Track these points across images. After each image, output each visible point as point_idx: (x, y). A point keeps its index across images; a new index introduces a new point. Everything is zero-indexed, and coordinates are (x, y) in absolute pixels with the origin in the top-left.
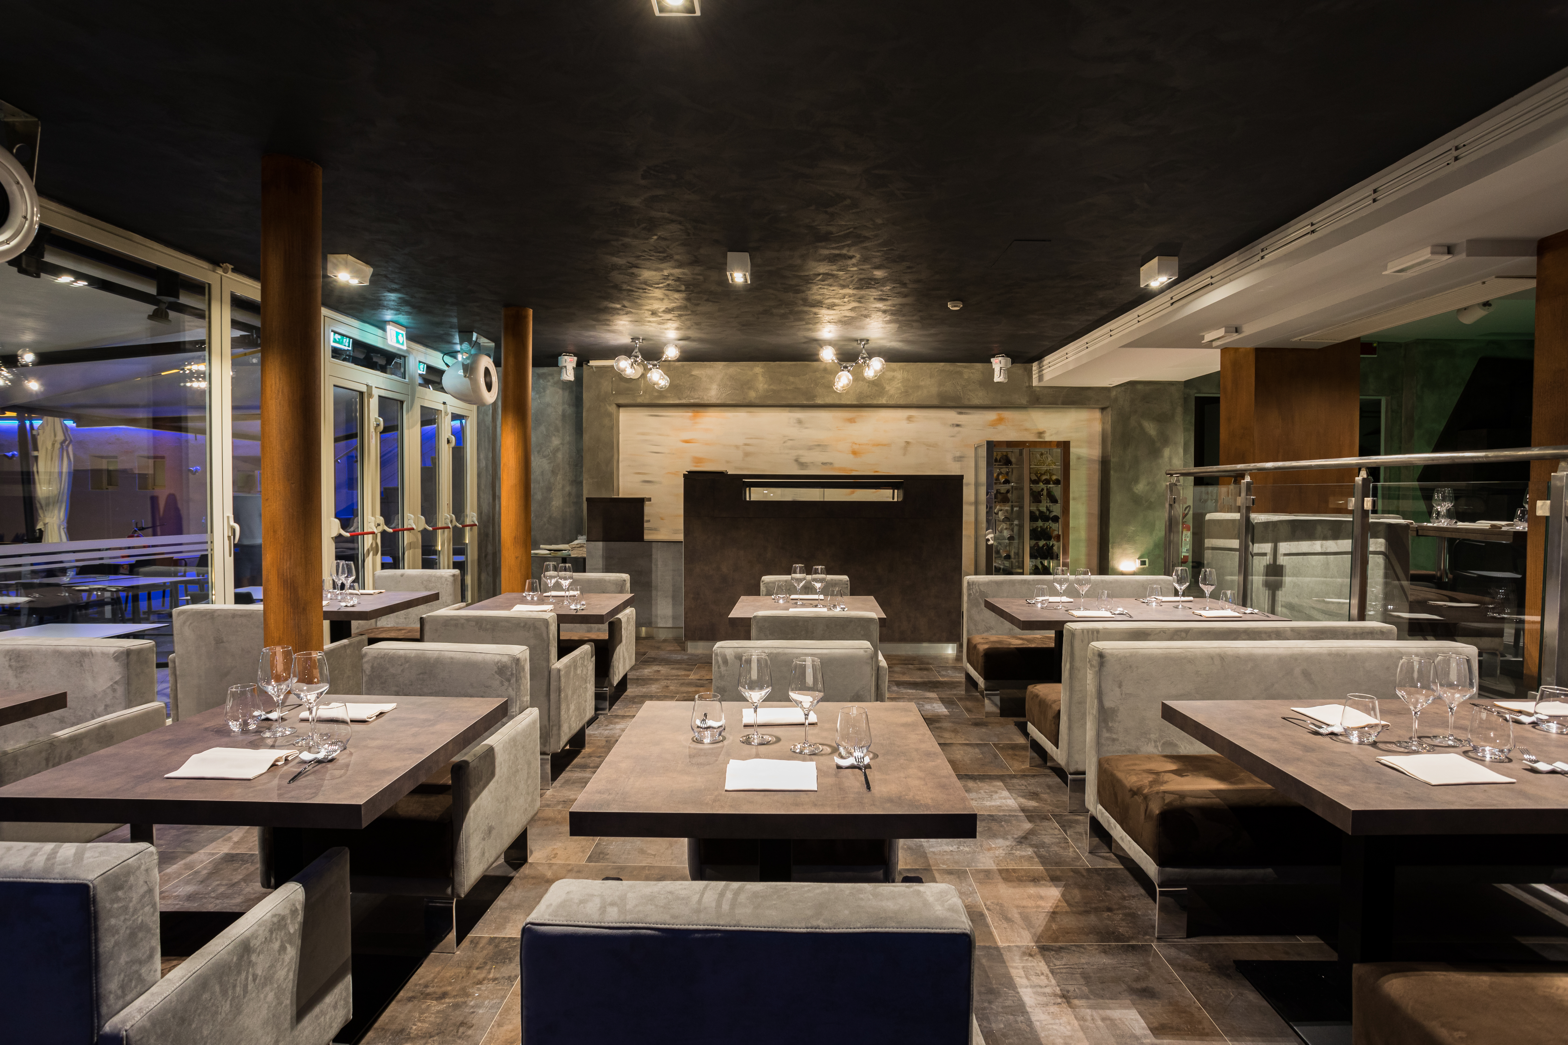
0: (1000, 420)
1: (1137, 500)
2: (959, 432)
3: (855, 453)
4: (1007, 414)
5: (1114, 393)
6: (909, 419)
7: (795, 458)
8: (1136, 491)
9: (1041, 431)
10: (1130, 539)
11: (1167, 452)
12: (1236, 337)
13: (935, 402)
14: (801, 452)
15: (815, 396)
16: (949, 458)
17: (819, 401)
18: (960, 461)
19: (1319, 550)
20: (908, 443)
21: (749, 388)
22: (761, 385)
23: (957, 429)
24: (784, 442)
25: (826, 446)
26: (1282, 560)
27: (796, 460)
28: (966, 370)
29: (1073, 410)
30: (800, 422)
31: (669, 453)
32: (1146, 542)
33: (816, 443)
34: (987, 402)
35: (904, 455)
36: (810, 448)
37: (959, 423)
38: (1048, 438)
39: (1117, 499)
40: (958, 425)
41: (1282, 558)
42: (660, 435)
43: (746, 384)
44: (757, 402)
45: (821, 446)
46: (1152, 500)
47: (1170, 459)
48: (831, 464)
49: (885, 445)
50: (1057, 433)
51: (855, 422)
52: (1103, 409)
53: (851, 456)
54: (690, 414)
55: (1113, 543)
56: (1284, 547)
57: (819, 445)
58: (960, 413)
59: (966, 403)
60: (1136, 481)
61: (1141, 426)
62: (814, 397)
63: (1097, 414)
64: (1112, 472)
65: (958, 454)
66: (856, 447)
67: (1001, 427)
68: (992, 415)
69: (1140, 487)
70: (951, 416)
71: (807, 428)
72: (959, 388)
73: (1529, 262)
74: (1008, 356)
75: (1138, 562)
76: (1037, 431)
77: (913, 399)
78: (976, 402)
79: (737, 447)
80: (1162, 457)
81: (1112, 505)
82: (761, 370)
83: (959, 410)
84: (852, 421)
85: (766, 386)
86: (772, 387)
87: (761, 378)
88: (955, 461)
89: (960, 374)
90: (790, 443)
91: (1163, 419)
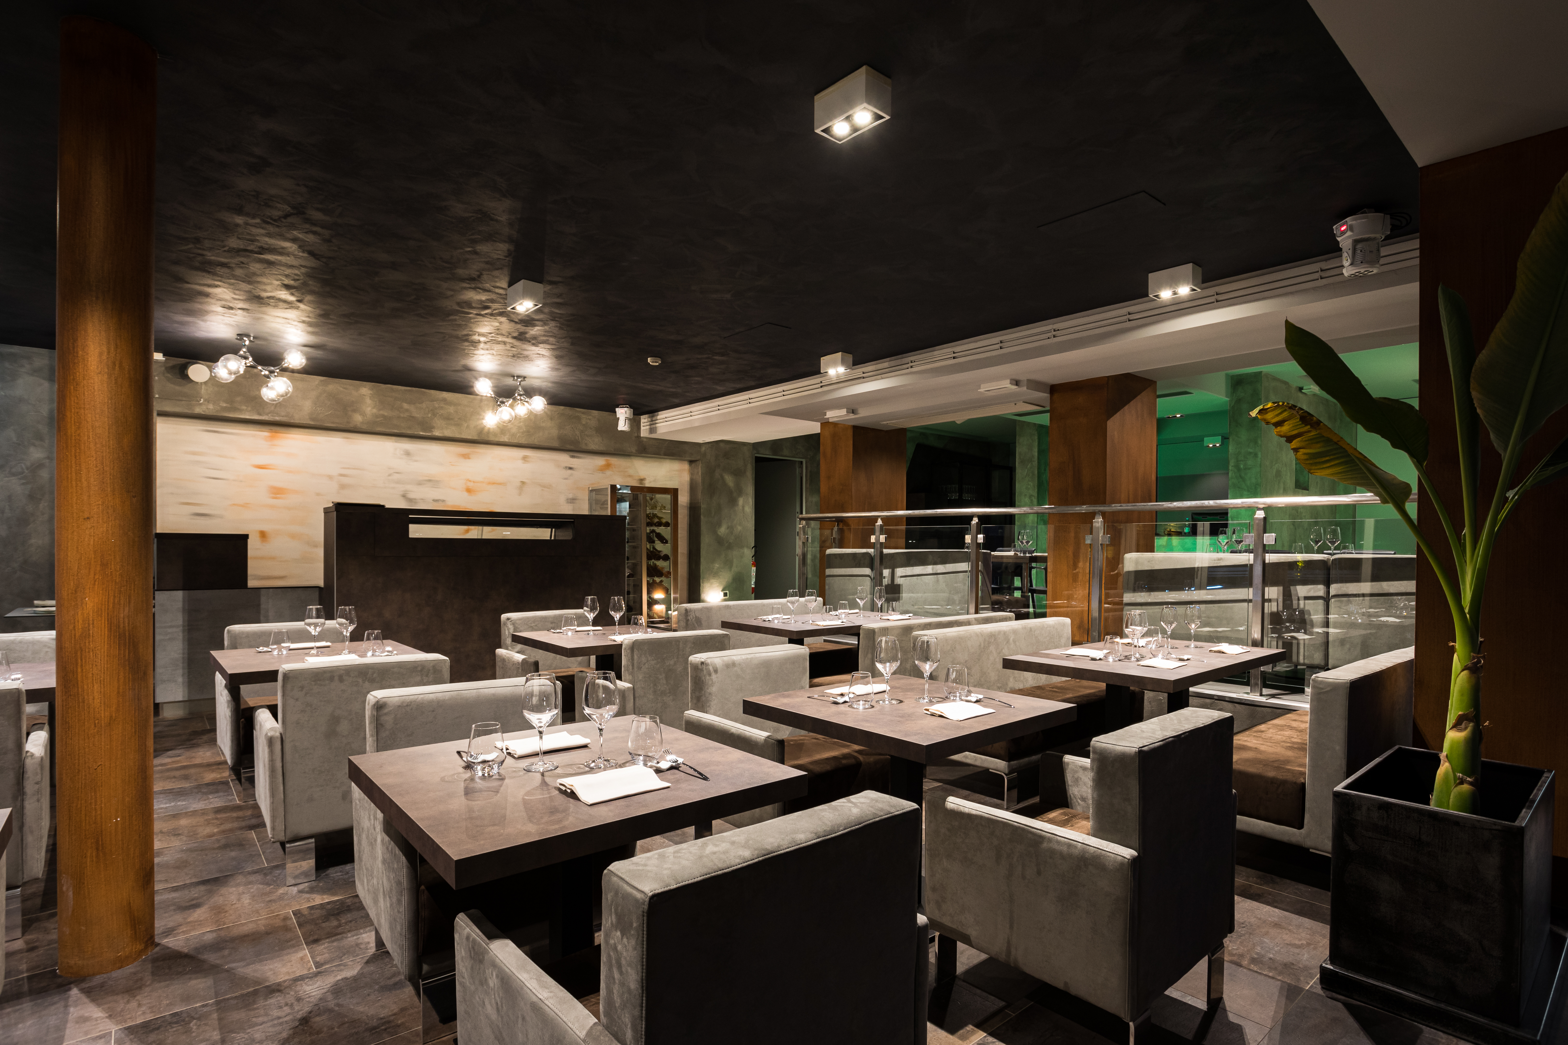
0: (608, 466)
1: (720, 541)
2: (571, 475)
3: (469, 491)
4: (614, 461)
5: (703, 449)
6: (525, 458)
7: (402, 493)
8: (720, 534)
9: (642, 478)
10: (715, 575)
11: (741, 501)
12: (852, 416)
13: (556, 444)
14: (409, 487)
15: (433, 427)
16: (562, 499)
17: (437, 433)
18: (573, 503)
19: (931, 572)
20: (523, 483)
21: (354, 411)
22: (369, 409)
23: (570, 472)
24: (389, 475)
25: (437, 481)
26: (898, 581)
27: (404, 496)
28: (583, 416)
29: (668, 461)
30: (408, 453)
31: (234, 480)
32: (727, 576)
33: (427, 478)
34: (602, 448)
35: (520, 494)
36: (420, 483)
37: (571, 466)
38: (648, 484)
39: (706, 540)
40: (570, 468)
41: (899, 579)
42: (220, 456)
43: (348, 407)
44: (364, 427)
45: (432, 482)
46: (731, 541)
47: (743, 507)
48: (443, 501)
49: (500, 484)
50: (655, 481)
51: (469, 458)
52: (691, 462)
53: (466, 494)
54: (266, 434)
55: (703, 578)
56: (900, 571)
57: (430, 481)
58: (573, 457)
59: (584, 447)
60: (719, 525)
61: (722, 477)
62: (431, 428)
63: (686, 466)
64: (702, 517)
65: (571, 496)
66: (471, 485)
67: (608, 473)
68: (600, 461)
69: (723, 530)
70: (564, 458)
71: (416, 461)
72: (577, 433)
73: (1044, 396)
74: (631, 407)
75: (722, 594)
76: (637, 478)
77: (535, 440)
78: (593, 447)
79: (330, 477)
80: (738, 505)
81: (702, 545)
82: (370, 392)
83: (572, 454)
84: (466, 456)
85: (375, 411)
86: (381, 412)
87: (368, 401)
88: (568, 502)
89: (579, 419)
90: (396, 476)
91: (738, 473)
